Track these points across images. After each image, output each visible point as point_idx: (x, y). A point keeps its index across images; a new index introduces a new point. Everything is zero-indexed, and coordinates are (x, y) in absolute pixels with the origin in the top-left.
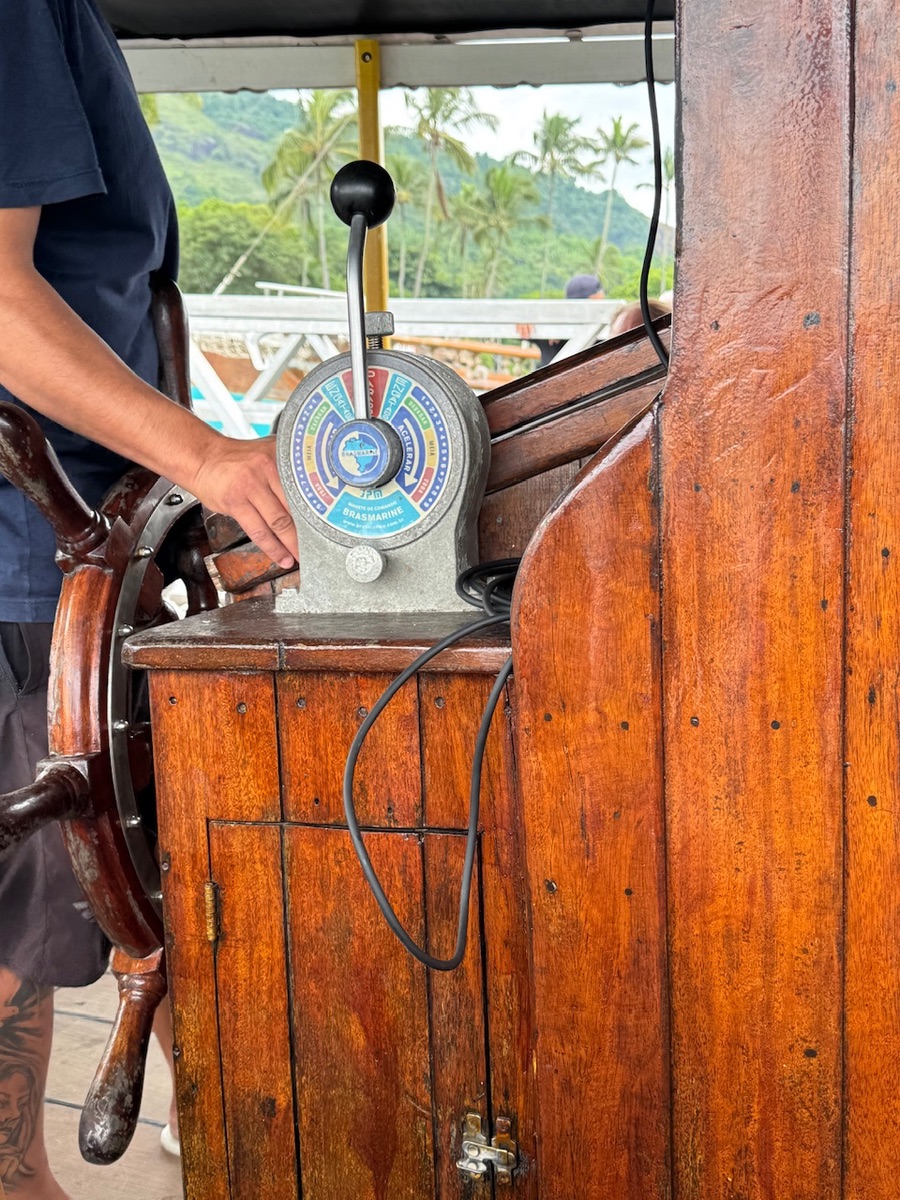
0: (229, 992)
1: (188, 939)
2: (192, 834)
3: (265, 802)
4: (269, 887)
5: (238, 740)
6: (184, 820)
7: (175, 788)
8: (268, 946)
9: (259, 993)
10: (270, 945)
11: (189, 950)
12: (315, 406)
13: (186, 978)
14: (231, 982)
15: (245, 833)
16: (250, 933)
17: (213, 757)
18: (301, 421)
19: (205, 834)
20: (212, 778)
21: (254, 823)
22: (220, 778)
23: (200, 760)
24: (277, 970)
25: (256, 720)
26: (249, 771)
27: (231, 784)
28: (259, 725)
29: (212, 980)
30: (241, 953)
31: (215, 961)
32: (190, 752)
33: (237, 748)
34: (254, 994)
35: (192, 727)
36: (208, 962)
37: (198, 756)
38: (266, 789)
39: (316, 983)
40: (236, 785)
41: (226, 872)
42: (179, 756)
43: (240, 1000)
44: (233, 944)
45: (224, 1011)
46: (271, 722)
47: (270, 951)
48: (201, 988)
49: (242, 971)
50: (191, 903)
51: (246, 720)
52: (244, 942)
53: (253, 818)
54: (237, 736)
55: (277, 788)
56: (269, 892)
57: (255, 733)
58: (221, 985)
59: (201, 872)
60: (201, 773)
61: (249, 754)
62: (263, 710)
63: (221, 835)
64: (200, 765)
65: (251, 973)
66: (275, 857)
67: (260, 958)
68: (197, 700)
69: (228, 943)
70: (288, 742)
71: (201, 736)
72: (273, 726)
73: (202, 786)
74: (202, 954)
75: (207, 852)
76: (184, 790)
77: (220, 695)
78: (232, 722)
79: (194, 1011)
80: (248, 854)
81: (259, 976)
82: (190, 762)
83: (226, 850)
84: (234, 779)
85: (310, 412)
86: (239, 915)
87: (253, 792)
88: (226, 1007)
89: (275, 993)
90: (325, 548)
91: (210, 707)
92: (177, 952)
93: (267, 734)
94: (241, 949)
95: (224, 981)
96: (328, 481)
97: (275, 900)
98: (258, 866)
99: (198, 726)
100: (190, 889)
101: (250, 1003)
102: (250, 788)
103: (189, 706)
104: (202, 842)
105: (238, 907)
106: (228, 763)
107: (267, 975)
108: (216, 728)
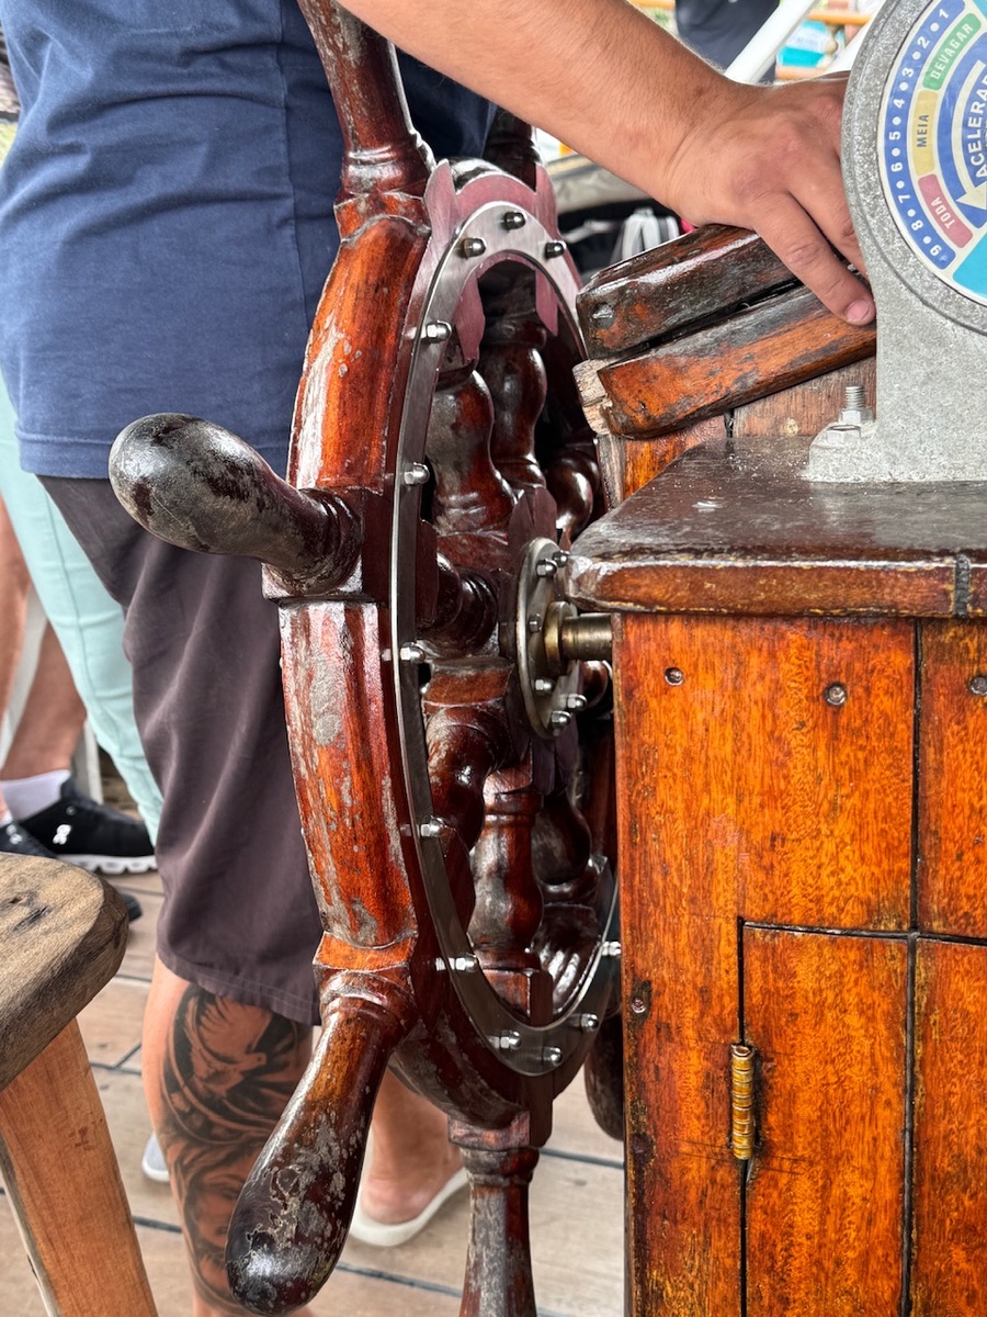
0: (772, 1257)
1: (685, 1148)
2: (704, 947)
3: (877, 892)
4: (873, 1063)
5: (822, 762)
6: (686, 919)
7: (668, 855)
8: (864, 1174)
9: (838, 1263)
10: (870, 1174)
11: (684, 1171)
12: (945, 24)
13: (675, 1222)
14: (776, 1237)
15: (827, 952)
16: (826, 1149)
17: (761, 794)
18: (908, 60)
19: (733, 950)
20: (757, 836)
21: (848, 933)
22: (773, 839)
23: (731, 800)
24: (883, 1222)
25: (866, 721)
26: (844, 826)
27: (800, 852)
28: (874, 729)
29: (734, 1231)
30: (803, 1186)
31: (743, 1196)
32: (707, 784)
33: (819, 779)
34: (829, 1265)
35: (715, 733)
36: (727, 1195)
37: (726, 791)
38: (879, 864)
39: (969, 1251)
40: (811, 853)
41: (780, 1028)
42: (680, 790)
43: (795, 1274)
44: (786, 1165)
45: (759, 1291)
46: (901, 726)
47: (868, 1185)
48: (708, 1243)
49: (805, 1217)
50: (694, 1081)
51: (843, 720)
52: (811, 1164)
53: (847, 921)
54: (821, 753)
55: (905, 864)
56: (875, 1071)
57: (862, 748)
58: (753, 1242)
59: (719, 1022)
60: (731, 827)
61: (844, 791)
62: (885, 699)
63: (770, 953)
64: (731, 811)
65: (823, 1222)
66: (893, 1004)
67: (846, 1197)
68: (731, 674)
69: (776, 1164)
70: (939, 770)
71: (736, 752)
72: (904, 733)
73: (732, 854)
74: (713, 1182)
75: (736, 985)
76: (691, 860)
77: (785, 666)
78: (810, 723)
79: (691, 1286)
80: (830, 996)
81: (840, 1230)
82: (706, 801)
83: (781, 984)
84: (807, 843)
85: (934, 38)
86: (804, 1111)
87: (849, 869)
88: (762, 1284)
89: (874, 1265)
90: (941, 341)
91: (761, 691)
92: (658, 1172)
93: (891, 751)
94: (804, 1178)
95: (763, 1235)
96: (963, 193)
97: (887, 1086)
98: (854, 1020)
99: (729, 731)
100: (693, 1055)
101: (817, 1280)
102: (843, 862)
103: (709, 688)
104: (724, 965)
105: (803, 1096)
106: (797, 808)
107: (858, 1230)
108: (775, 738)
